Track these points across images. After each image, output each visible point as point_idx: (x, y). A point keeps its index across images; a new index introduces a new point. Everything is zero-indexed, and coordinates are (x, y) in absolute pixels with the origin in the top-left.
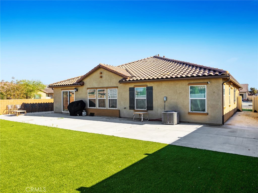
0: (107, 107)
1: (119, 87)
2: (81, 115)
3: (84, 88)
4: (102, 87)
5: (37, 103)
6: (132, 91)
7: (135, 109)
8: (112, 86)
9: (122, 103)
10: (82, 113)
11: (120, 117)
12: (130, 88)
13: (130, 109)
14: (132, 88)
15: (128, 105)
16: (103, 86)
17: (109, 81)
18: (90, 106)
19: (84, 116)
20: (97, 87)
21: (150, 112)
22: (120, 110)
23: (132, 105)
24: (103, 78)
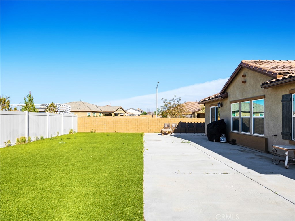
0: (252, 132)
1: (267, 96)
2: (218, 140)
3: (228, 101)
4: (246, 97)
5: (196, 123)
6: (286, 101)
7: (293, 140)
8: (258, 95)
9: (271, 125)
10: (220, 138)
11: (268, 152)
12: (283, 96)
13: (283, 138)
14: (287, 95)
15: (279, 131)
17: (254, 86)
18: (233, 129)
19: (223, 142)
20: (240, 98)
22: (268, 138)
23: (286, 131)
24: (248, 83)
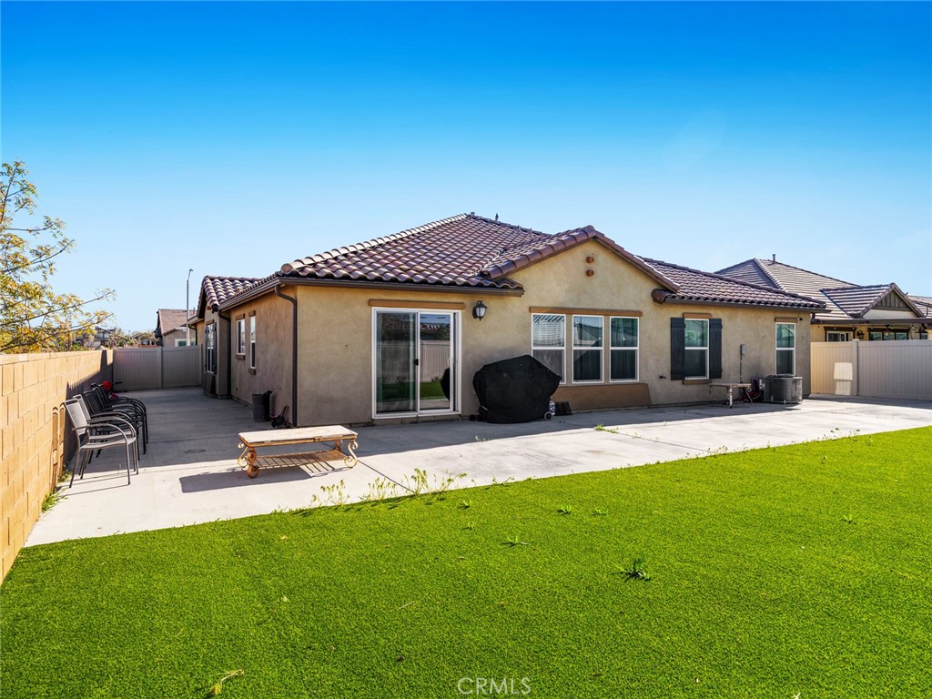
0: (608, 379)
1: (644, 313)
3: (515, 305)
4: (591, 307)
6: (677, 326)
7: (686, 379)
8: (624, 308)
9: (651, 362)
12: (672, 319)
13: (672, 379)
14: (678, 319)
15: (666, 368)
16: (595, 307)
17: (615, 290)
20: (570, 306)
21: (716, 382)
22: (647, 382)
23: (677, 369)
